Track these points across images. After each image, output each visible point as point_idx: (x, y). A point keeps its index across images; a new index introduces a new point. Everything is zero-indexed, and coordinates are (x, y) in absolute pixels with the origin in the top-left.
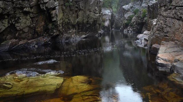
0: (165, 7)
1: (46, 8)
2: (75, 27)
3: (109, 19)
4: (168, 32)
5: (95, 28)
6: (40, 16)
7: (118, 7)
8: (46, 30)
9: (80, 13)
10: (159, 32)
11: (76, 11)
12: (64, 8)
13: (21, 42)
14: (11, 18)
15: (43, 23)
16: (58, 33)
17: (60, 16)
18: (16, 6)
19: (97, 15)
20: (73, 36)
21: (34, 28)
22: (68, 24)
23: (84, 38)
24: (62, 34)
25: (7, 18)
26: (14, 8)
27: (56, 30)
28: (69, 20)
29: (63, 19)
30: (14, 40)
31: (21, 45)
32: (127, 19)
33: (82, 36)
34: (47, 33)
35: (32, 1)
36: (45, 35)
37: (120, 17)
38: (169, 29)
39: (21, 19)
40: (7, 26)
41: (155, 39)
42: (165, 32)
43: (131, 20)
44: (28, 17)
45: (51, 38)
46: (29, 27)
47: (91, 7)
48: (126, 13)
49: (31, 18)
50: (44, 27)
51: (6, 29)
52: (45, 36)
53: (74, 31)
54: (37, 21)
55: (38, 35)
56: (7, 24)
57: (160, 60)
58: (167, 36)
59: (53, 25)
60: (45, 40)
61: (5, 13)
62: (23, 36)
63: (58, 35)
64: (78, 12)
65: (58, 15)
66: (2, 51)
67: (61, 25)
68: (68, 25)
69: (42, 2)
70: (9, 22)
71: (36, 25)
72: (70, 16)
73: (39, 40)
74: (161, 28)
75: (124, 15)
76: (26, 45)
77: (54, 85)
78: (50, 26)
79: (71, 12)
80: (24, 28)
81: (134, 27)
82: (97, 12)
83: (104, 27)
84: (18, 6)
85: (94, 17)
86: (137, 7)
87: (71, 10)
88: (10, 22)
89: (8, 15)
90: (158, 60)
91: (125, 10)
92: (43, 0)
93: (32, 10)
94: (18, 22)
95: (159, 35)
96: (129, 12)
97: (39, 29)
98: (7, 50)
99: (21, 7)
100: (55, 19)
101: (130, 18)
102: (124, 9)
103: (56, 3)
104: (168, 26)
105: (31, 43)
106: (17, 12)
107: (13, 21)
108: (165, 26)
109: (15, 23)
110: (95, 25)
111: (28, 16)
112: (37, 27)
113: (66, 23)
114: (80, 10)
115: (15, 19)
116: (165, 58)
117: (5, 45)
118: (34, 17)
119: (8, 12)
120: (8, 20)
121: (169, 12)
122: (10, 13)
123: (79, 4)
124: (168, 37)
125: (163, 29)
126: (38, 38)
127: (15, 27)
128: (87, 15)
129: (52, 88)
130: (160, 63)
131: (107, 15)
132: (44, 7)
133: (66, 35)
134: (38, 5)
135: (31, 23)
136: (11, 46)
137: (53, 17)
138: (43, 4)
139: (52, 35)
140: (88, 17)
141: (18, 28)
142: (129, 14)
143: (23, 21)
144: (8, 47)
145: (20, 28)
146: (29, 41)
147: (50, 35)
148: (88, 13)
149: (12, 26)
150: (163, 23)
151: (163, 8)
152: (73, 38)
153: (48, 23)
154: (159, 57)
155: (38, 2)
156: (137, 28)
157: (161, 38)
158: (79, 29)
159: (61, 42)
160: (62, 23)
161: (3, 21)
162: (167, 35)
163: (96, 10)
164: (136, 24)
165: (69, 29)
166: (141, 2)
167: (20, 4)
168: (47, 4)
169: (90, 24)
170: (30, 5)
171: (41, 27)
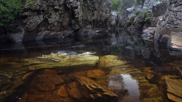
0: (175, 4)
1: (71, 6)
2: (91, 24)
3: (115, 19)
4: (178, 24)
5: (106, 25)
6: (66, 14)
7: (122, 10)
8: (70, 25)
9: (96, 12)
10: (169, 25)
11: (93, 11)
12: (84, 7)
13: (52, 34)
14: (45, 14)
15: (68, 19)
16: (79, 28)
17: (81, 14)
18: (49, 4)
19: (108, 15)
20: (89, 30)
21: (61, 23)
22: (86, 20)
23: (98, 33)
24: (82, 28)
25: (42, 14)
26: (48, 6)
27: (77, 25)
28: (87, 18)
29: (82, 16)
30: (47, 32)
31: (52, 35)
32: (130, 20)
33: (96, 31)
34: (71, 27)
35: (61, 1)
36: (69, 28)
37: (123, 18)
38: (179, 21)
39: (52, 15)
40: (42, 20)
41: (165, 30)
42: (175, 24)
43: (133, 20)
44: (58, 14)
45: (74, 31)
46: (58, 21)
47: (103, 8)
48: (129, 14)
49: (59, 14)
50: (68, 22)
51: (41, 22)
52: (69, 30)
53: (91, 26)
54: (63, 17)
55: (64, 28)
56: (42, 18)
57: (174, 46)
58: (176, 28)
59: (75, 21)
60: (69, 33)
61: (42, 9)
62: (53, 28)
63: (78, 29)
64: (94, 11)
65: (80, 13)
66: (38, 39)
67: (81, 21)
68: (86, 22)
69: (68, 2)
70: (43, 17)
71: (63, 20)
72: (88, 14)
73: (65, 33)
74: (171, 21)
75: (127, 16)
76: (56, 36)
77: (94, 61)
78: (73, 21)
79: (89, 12)
80: (54, 22)
81: (136, 26)
82: (108, 12)
83: (111, 26)
84: (51, 4)
85: (106, 16)
86: (138, 9)
87: (89, 10)
88: (45, 17)
89: (43, 11)
90: (172, 46)
91: (129, 12)
92: (69, 0)
93: (61, 8)
94: (50, 17)
95: (168, 27)
96: (132, 14)
97: (65, 24)
98: (42, 39)
99: (53, 5)
100: (77, 16)
101: (133, 19)
102: (127, 11)
103: (78, 3)
104: (178, 20)
105: (59, 34)
106: (49, 9)
107: (46, 16)
108: (175, 19)
109: (48, 18)
110: (106, 22)
111: (58, 12)
112: (63, 22)
113: (84, 20)
114: (95, 10)
115: (48, 14)
116: (178, 44)
117: (40, 35)
118: (61, 14)
119: (43, 9)
120: (43, 16)
121: (180, 7)
122: (44, 10)
123: (95, 5)
124: (178, 28)
125: (173, 22)
126: (64, 31)
127: (48, 21)
128: (100, 14)
129: (93, 63)
130: (174, 48)
131: (114, 16)
132: (70, 6)
133: (84, 30)
134: (65, 5)
135: (59, 19)
136: (45, 36)
137: (76, 15)
138: (69, 4)
139: (74, 29)
140: (101, 16)
141: (50, 22)
142: (132, 15)
143: (54, 17)
144: (43, 36)
145: (51, 22)
146: (58, 33)
147: (73, 29)
148: (101, 13)
149: (46, 20)
150: (173, 17)
151: (173, 5)
152: (90, 32)
153: (72, 19)
154: (172, 44)
155: (65, 2)
156: (139, 26)
157: (171, 30)
158: (94, 25)
159: (81, 35)
160: (82, 20)
161: (40, 16)
162: (177, 26)
163: (107, 10)
164: (138, 23)
165: (87, 25)
166: (142, 6)
167: (52, 3)
168: (72, 4)
169: (102, 22)
170: (59, 4)
171: (66, 22)
